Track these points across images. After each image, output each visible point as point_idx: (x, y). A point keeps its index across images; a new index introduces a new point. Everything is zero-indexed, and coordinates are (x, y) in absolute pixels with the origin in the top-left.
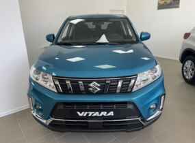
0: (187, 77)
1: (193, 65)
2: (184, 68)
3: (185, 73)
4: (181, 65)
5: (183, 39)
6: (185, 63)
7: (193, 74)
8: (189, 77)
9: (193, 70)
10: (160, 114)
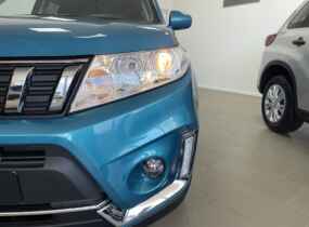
0: (271, 119)
1: (283, 92)
2: (267, 102)
3: (267, 112)
4: (261, 95)
5: (264, 47)
6: (267, 91)
7: (282, 111)
8: (275, 117)
9: (282, 103)
10: (185, 191)
